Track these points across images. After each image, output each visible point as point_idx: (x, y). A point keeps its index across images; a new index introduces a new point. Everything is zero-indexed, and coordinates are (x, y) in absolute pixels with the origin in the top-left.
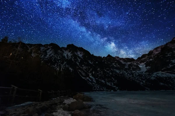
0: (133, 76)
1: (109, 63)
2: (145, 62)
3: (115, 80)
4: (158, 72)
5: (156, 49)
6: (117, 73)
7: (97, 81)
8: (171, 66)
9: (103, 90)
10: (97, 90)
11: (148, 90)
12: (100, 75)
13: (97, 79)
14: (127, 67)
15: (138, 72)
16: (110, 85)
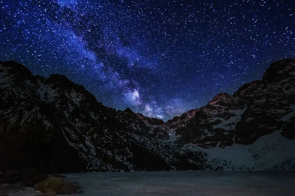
0: (158, 148)
1: (126, 121)
2: (176, 128)
3: (131, 153)
4: (189, 144)
5: (191, 112)
6: (136, 140)
7: (98, 151)
8: (203, 137)
9: (107, 170)
10: (94, 170)
11: (174, 170)
12: (106, 141)
13: (99, 148)
14: (152, 132)
15: (165, 141)
16: (120, 161)
